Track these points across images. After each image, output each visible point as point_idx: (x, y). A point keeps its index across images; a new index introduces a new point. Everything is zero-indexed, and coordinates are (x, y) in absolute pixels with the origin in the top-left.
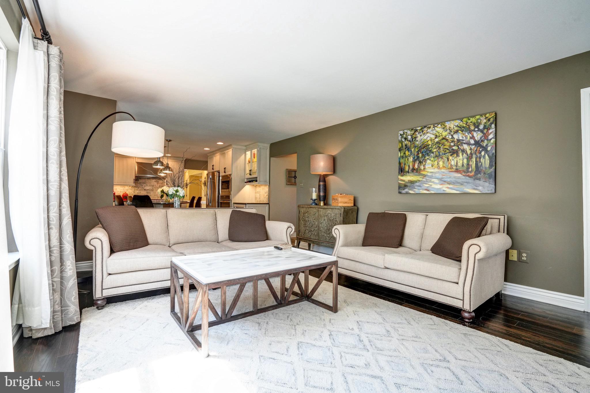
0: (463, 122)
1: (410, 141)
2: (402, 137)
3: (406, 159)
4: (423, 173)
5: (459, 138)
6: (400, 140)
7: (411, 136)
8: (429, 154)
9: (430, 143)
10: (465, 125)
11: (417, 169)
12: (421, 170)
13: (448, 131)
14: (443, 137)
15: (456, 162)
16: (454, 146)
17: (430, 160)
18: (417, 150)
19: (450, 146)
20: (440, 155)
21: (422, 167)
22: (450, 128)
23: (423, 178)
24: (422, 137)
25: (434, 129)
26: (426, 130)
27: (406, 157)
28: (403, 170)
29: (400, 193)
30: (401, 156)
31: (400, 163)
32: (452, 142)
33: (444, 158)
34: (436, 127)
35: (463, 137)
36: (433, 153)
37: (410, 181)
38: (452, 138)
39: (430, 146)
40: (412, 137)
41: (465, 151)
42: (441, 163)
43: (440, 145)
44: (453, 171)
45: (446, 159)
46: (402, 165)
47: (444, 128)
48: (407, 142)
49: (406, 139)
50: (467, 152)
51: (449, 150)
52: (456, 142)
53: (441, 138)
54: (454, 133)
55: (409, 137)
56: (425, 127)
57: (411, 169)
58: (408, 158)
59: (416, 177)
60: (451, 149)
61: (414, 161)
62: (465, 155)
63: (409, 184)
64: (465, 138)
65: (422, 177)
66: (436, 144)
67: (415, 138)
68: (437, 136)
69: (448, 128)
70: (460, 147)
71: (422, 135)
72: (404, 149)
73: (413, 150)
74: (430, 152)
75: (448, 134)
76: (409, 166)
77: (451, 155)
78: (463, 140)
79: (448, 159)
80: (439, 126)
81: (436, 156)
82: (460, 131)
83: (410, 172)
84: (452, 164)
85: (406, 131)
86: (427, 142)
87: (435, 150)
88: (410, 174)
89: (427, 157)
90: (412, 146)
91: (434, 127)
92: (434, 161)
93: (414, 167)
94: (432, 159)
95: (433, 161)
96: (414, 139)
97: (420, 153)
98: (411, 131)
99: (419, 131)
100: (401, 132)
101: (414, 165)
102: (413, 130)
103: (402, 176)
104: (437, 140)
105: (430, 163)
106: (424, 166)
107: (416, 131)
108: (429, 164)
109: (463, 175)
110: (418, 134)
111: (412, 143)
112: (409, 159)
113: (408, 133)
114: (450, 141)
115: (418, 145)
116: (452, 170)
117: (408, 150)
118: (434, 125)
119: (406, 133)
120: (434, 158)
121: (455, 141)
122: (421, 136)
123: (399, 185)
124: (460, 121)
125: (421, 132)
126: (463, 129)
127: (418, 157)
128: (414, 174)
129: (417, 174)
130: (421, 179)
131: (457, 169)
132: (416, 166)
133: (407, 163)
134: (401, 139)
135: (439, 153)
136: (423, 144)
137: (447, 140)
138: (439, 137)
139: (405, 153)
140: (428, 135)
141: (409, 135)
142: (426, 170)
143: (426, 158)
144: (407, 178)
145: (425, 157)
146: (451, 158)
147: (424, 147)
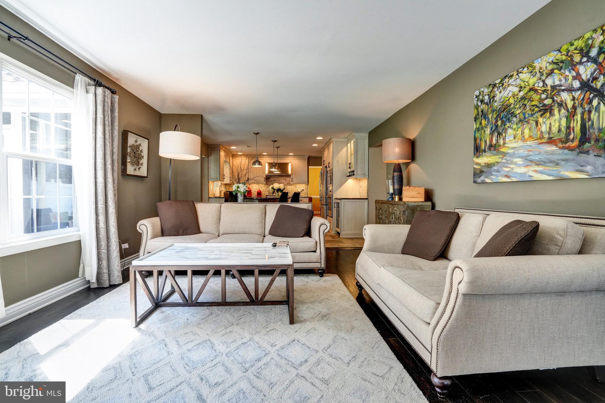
0: (561, 52)
1: (487, 104)
2: (478, 100)
3: (483, 131)
4: (503, 150)
5: (554, 83)
6: (476, 104)
7: (488, 95)
8: (511, 119)
9: (512, 101)
10: (564, 58)
11: (495, 145)
12: (500, 146)
13: (538, 75)
14: (531, 86)
15: (548, 125)
16: (546, 99)
17: (512, 128)
18: (495, 116)
19: (541, 100)
20: (525, 118)
21: (501, 142)
22: (541, 68)
23: (502, 158)
24: (502, 94)
25: (517, 77)
26: (507, 82)
27: (482, 128)
28: (479, 149)
29: (475, 182)
30: (476, 128)
31: (475, 139)
32: (543, 93)
33: (531, 122)
34: (520, 73)
35: (561, 80)
36: (516, 116)
37: (487, 163)
38: (543, 86)
39: (512, 106)
40: (490, 97)
41: (564, 105)
42: (527, 131)
43: (526, 102)
44: (545, 142)
45: (535, 123)
46: (477, 142)
47: (532, 72)
48: (483, 105)
49: (482, 101)
50: (566, 106)
51: (538, 107)
52: (549, 92)
53: (528, 88)
54: (547, 77)
55: (487, 97)
56: (505, 77)
57: (488, 147)
58: (485, 129)
59: (493, 157)
60: (541, 105)
61: (492, 134)
62: (563, 111)
63: (485, 169)
64: (564, 81)
65: (501, 156)
66: (520, 101)
67: (494, 97)
68: (521, 87)
69: (537, 70)
70: (555, 98)
71: (502, 91)
72: (480, 117)
73: (490, 116)
74: (512, 116)
75: (538, 80)
76: (486, 142)
77: (541, 116)
78: (561, 86)
79: (537, 123)
80: (526, 69)
81: (520, 121)
82: (556, 71)
83: (487, 150)
84: (543, 131)
85: (482, 90)
86: (509, 100)
87: (519, 111)
88: (487, 154)
89: (508, 125)
90: (490, 110)
91: (517, 74)
92: (518, 128)
93: (491, 143)
94: (515, 126)
95: (516, 129)
96: (492, 98)
97: (499, 120)
98: (488, 88)
99: (497, 85)
100: (477, 93)
101: (491, 140)
102: (491, 86)
103: (478, 157)
104: (522, 94)
105: (512, 133)
106: (504, 139)
107: (495, 85)
108: (510, 136)
109: (560, 148)
110: (497, 90)
111: (489, 106)
112: (486, 131)
113: (485, 92)
114: (540, 92)
115: (497, 108)
116: (543, 141)
117: (484, 118)
118: (518, 71)
119: (483, 92)
120: (517, 124)
121: (548, 90)
122: (500, 92)
123: (474, 170)
124: (556, 53)
125: (500, 87)
126: (561, 65)
127: (497, 126)
128: (491, 153)
129: (495, 152)
130: (499, 160)
131: (550, 138)
132: (494, 142)
133: (484, 137)
134: (477, 102)
135: (524, 114)
136: (503, 105)
137: (536, 91)
138: (525, 87)
139: (481, 123)
140: (510, 88)
141: (486, 95)
142: (506, 145)
143: (506, 127)
144: (484, 160)
145: (505, 125)
146: (541, 120)
147: (504, 110)
